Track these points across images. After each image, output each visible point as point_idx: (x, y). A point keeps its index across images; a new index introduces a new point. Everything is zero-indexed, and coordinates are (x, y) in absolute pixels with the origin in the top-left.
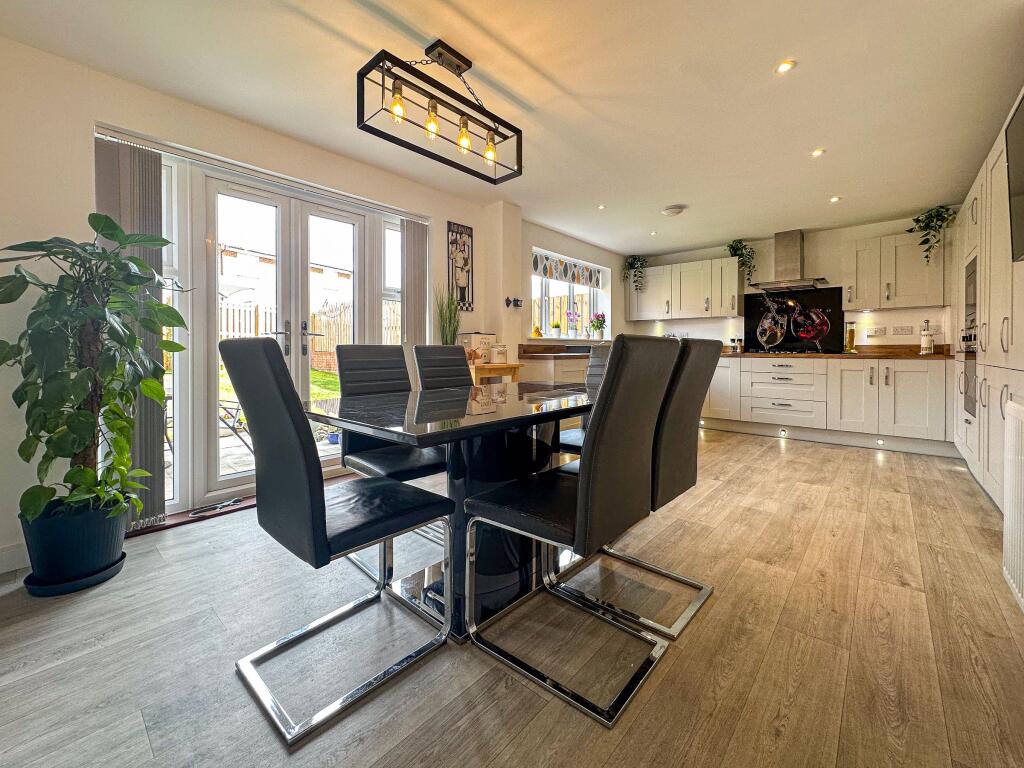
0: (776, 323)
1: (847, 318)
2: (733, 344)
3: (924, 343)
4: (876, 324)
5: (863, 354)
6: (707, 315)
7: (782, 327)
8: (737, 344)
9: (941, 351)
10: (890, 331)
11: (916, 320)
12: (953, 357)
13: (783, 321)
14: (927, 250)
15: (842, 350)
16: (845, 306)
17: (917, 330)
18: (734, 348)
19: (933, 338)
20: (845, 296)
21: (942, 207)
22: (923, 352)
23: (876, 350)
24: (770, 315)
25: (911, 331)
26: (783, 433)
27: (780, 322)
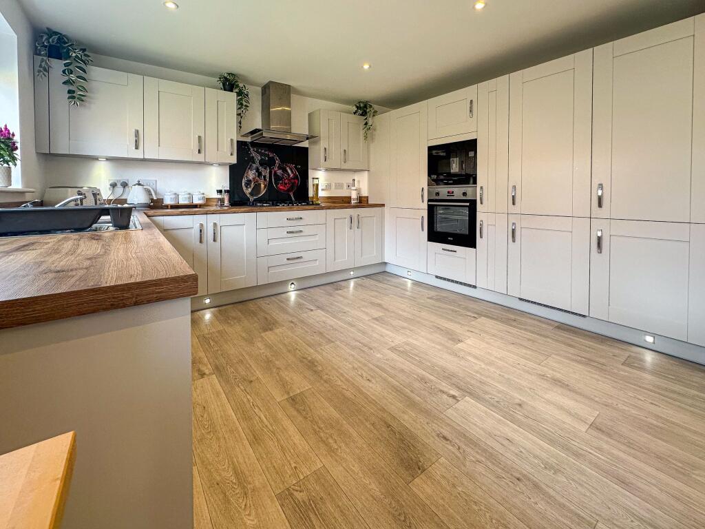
0: (260, 174)
2: (219, 196)
4: (326, 180)
7: (265, 180)
8: (223, 196)
10: (333, 187)
13: (266, 172)
14: (367, 130)
19: (358, 192)
22: (353, 202)
24: (254, 165)
25: (342, 186)
26: (292, 286)
27: (263, 174)
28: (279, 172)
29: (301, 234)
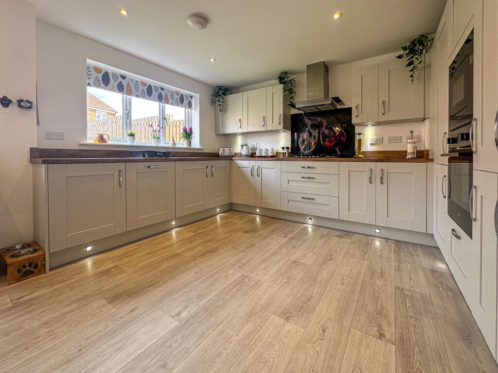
0: (311, 134)
1: (357, 130)
2: (283, 151)
3: (410, 149)
4: (376, 134)
5: (369, 158)
6: (264, 129)
7: (315, 138)
8: (285, 151)
9: (422, 156)
10: (386, 140)
11: (403, 131)
12: (432, 160)
13: (315, 133)
14: (412, 70)
15: (354, 155)
16: (354, 121)
17: (404, 139)
18: (284, 154)
19: (416, 145)
20: (354, 113)
21: (422, 36)
22: (408, 157)
23: (377, 155)
24: (307, 129)
25: (400, 140)
26: (310, 220)
27: (313, 134)
28: (326, 132)
29: (314, 180)
